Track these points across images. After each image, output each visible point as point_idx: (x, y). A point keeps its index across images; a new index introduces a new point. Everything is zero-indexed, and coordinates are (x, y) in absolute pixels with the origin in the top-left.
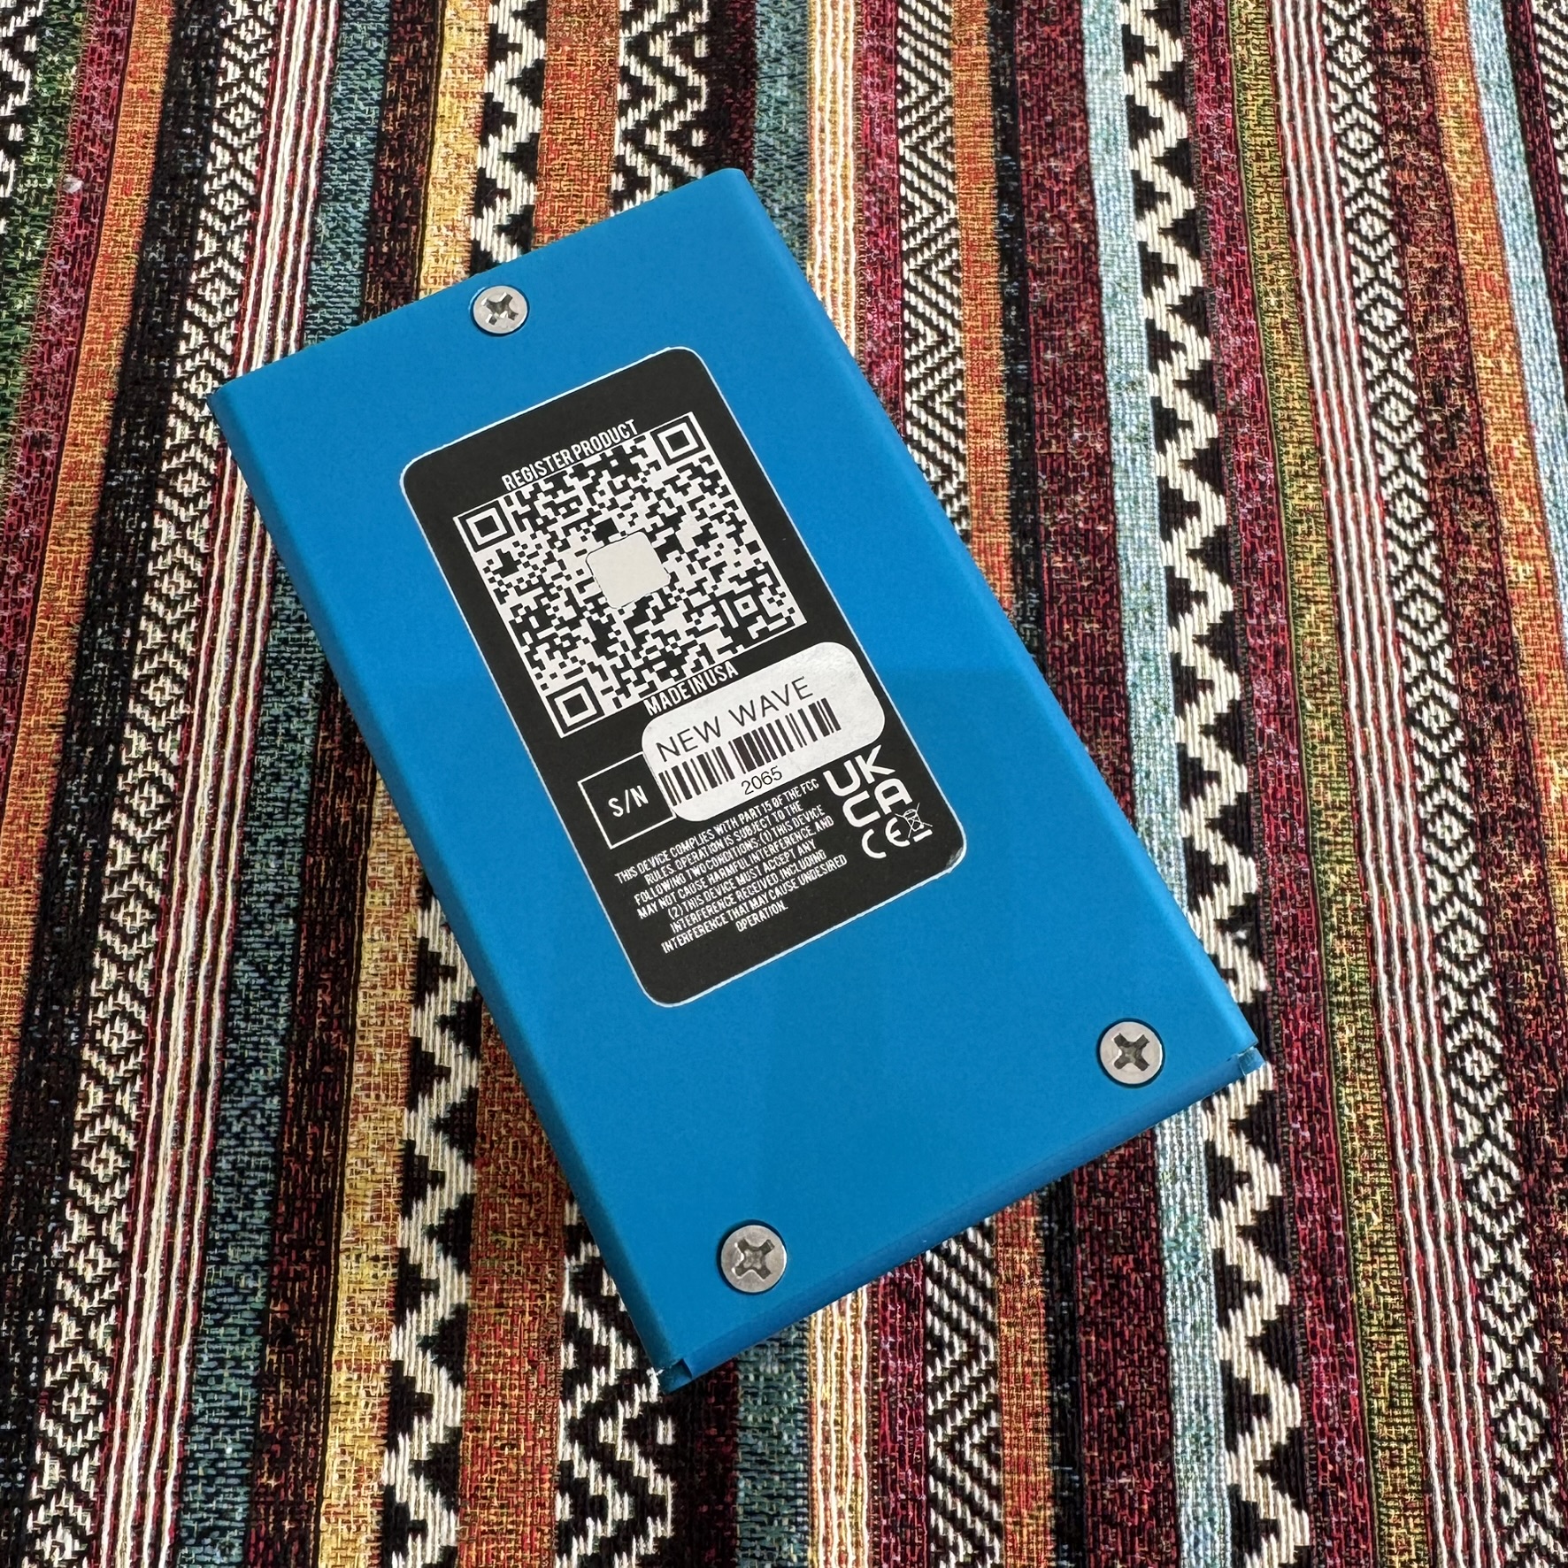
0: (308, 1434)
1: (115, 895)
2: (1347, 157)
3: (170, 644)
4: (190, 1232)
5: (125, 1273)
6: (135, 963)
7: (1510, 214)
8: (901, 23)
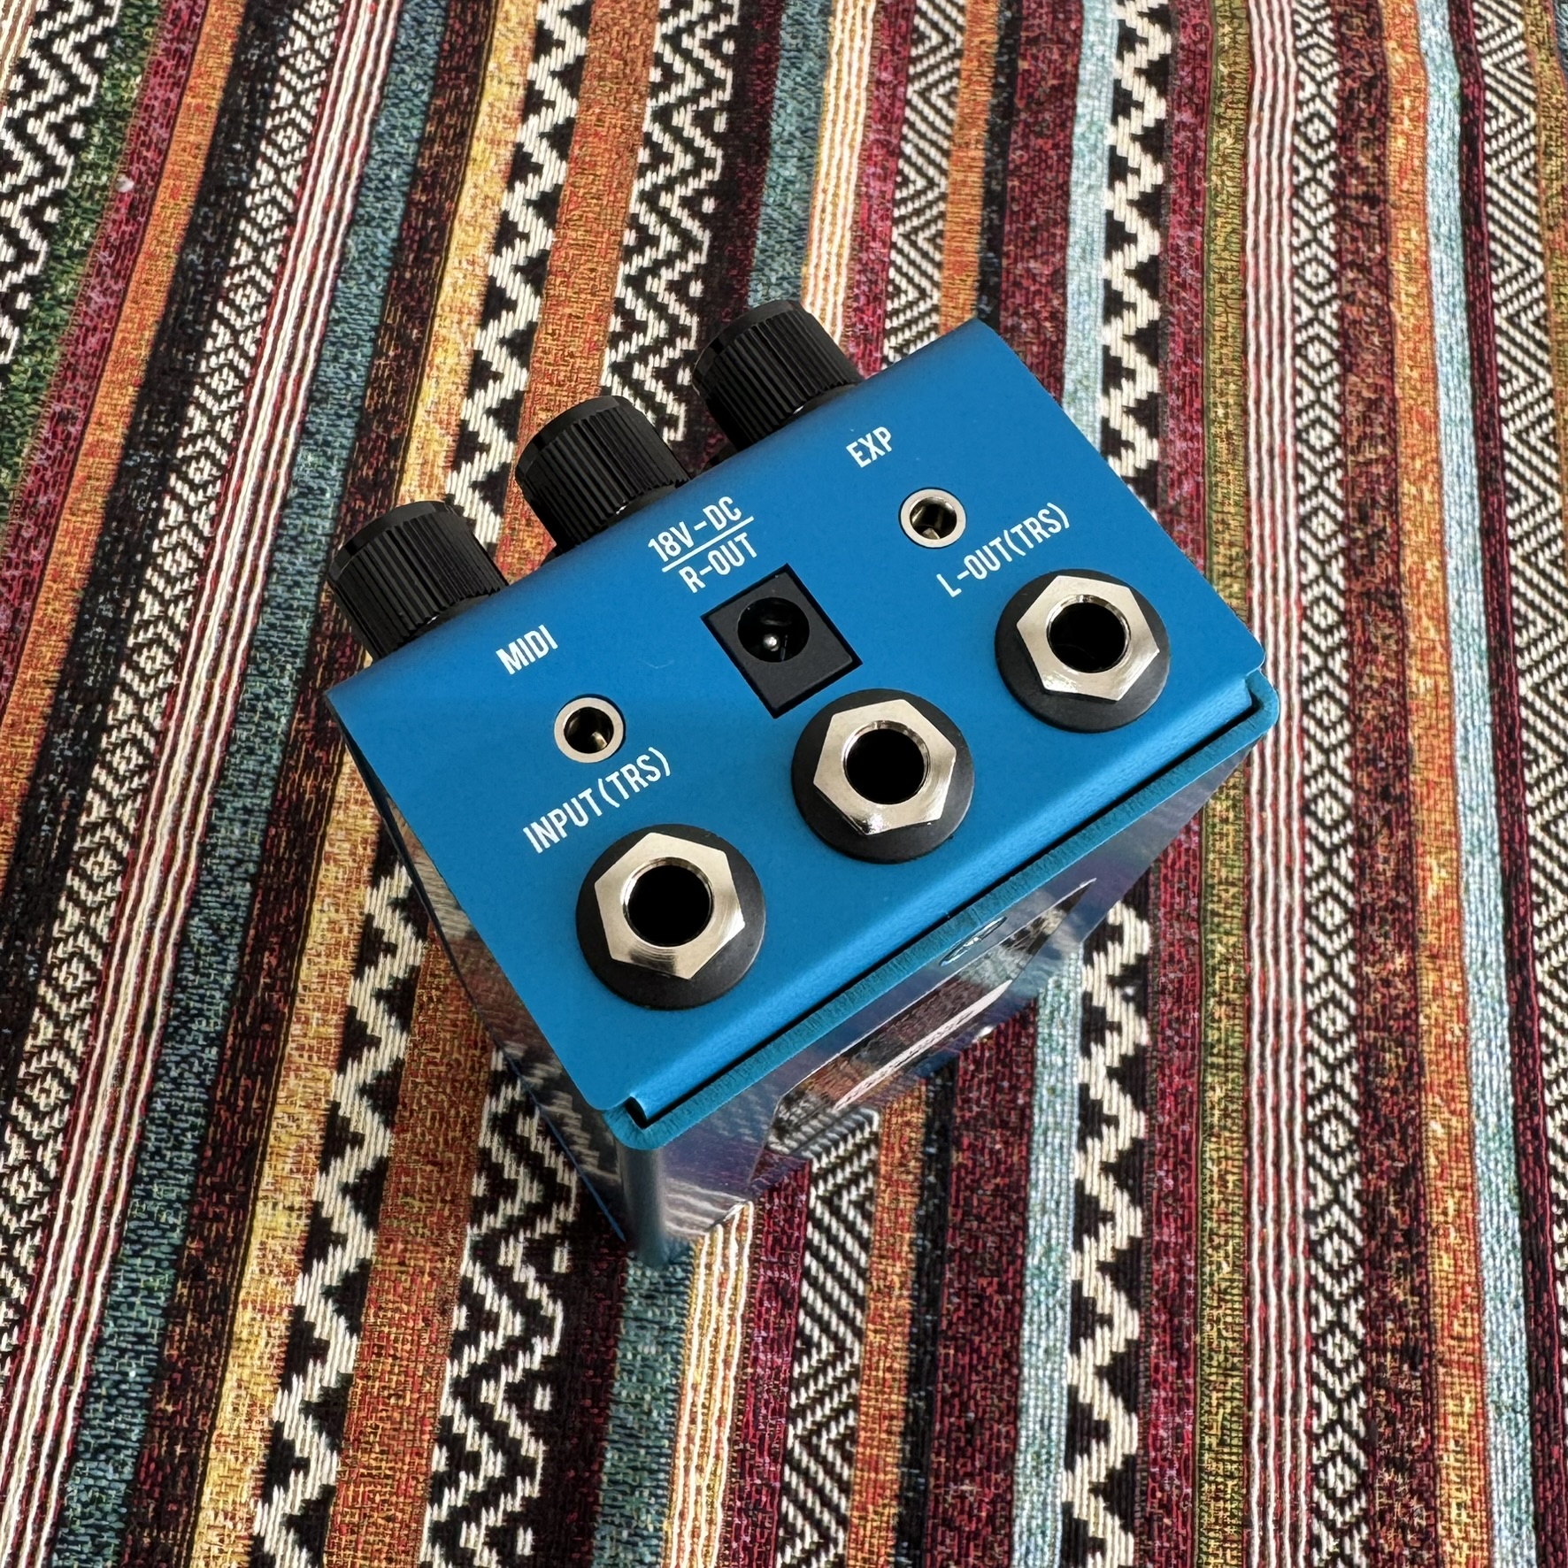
0: (208, 1366)
1: (87, 844)
2: (1303, 288)
3: (164, 617)
4: (119, 1166)
5: (53, 1196)
6: (98, 910)
7: (1446, 355)
8: (906, 121)
